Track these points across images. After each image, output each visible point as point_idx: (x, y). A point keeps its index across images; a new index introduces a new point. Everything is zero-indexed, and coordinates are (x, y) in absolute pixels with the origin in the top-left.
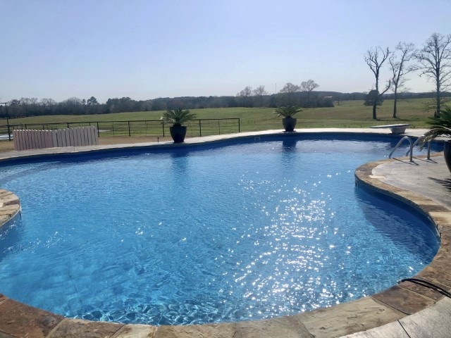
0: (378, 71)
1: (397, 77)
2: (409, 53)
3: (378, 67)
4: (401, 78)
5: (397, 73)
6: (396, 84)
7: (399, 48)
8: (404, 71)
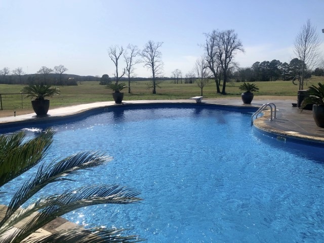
0: (117, 61)
1: (129, 66)
2: (135, 52)
3: (117, 59)
4: (131, 67)
5: (129, 64)
6: (129, 71)
7: (129, 47)
8: (133, 63)
